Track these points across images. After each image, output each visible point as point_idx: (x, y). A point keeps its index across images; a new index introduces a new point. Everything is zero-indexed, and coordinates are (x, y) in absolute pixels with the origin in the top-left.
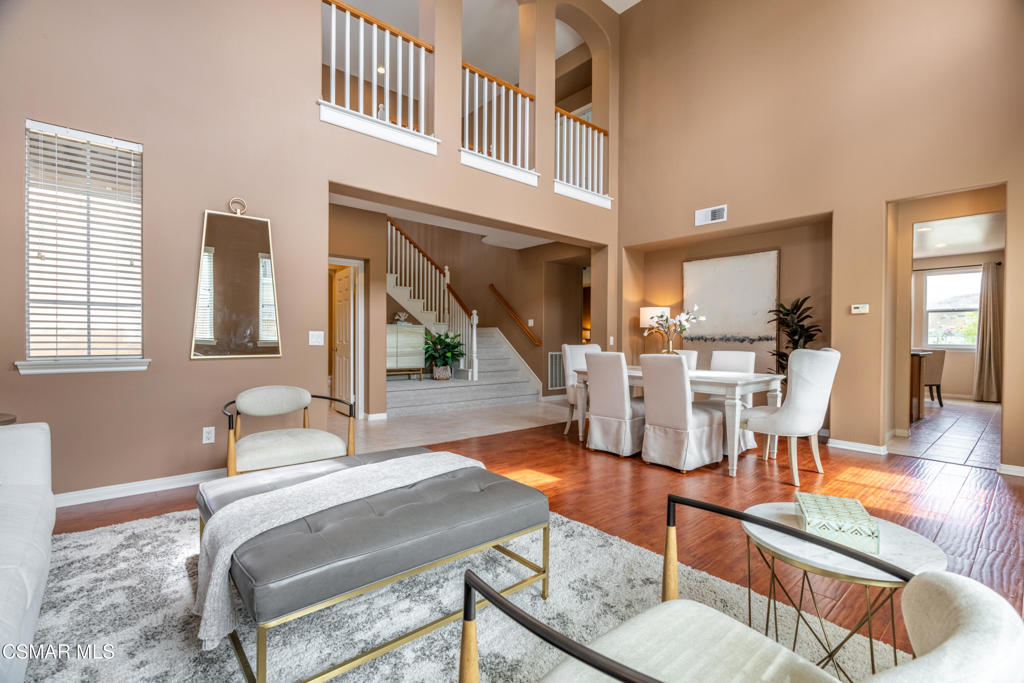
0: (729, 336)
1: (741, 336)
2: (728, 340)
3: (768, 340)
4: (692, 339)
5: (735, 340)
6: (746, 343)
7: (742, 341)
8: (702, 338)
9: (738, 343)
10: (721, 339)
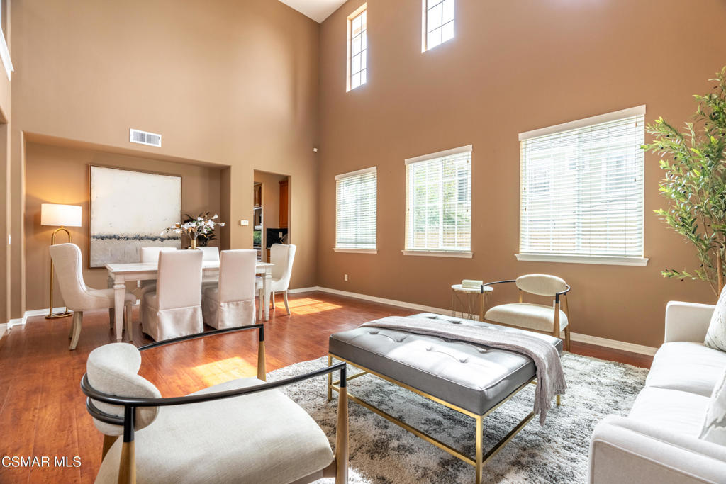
0: (142, 235)
1: (153, 235)
2: (141, 238)
3: (175, 239)
4: (102, 238)
5: (148, 238)
6: (158, 241)
7: (154, 239)
8: (114, 237)
9: (150, 241)
10: (135, 238)
